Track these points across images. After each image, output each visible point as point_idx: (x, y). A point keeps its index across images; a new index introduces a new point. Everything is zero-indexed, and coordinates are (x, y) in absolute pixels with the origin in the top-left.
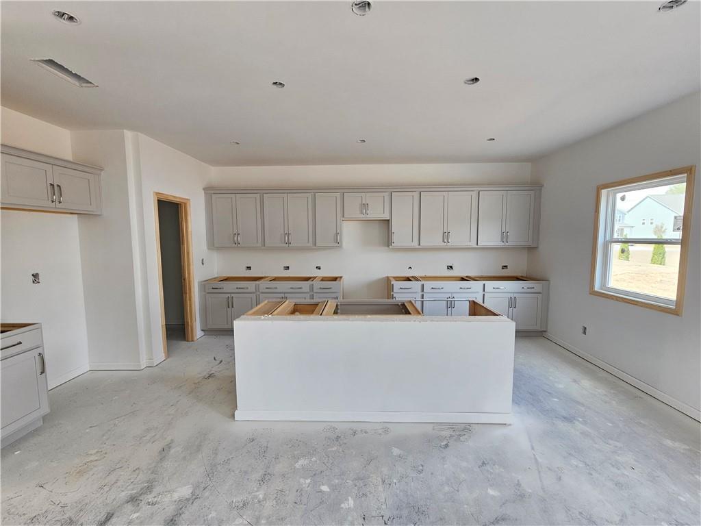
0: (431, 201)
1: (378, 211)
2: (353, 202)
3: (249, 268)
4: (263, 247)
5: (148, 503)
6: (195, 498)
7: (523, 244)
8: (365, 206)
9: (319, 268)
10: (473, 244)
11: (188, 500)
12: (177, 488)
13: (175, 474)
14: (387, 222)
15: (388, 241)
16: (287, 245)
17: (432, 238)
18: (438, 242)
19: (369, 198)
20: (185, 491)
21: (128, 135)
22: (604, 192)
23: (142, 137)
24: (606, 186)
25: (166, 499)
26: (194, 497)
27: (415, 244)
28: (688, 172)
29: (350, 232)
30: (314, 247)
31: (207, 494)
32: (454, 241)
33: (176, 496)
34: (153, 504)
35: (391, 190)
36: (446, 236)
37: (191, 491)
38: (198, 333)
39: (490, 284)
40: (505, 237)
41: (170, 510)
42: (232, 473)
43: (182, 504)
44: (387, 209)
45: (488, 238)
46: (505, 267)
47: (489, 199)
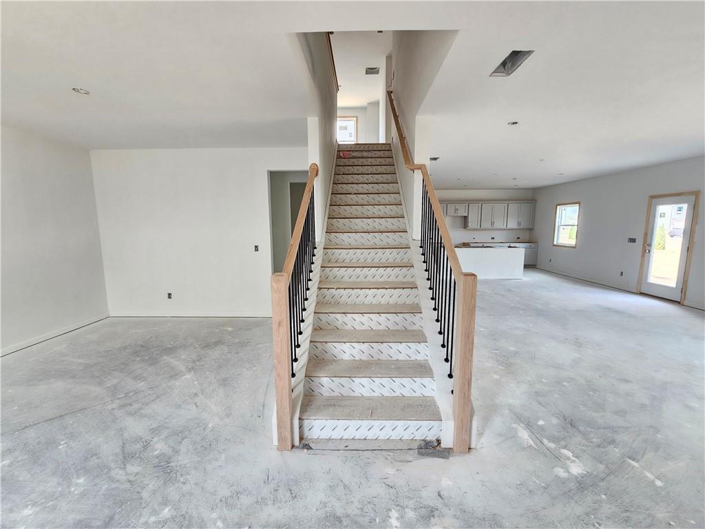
0: (486, 207)
1: (462, 213)
2: (451, 208)
7: (527, 227)
8: (456, 210)
10: (505, 227)
14: (465, 218)
15: (466, 226)
17: (486, 224)
18: (489, 226)
19: (458, 206)
22: (558, 207)
24: (559, 205)
27: (479, 227)
28: (579, 203)
32: (497, 225)
35: (469, 202)
36: (492, 223)
40: (519, 224)
44: (467, 212)
45: (512, 224)
46: (518, 238)
47: (513, 207)
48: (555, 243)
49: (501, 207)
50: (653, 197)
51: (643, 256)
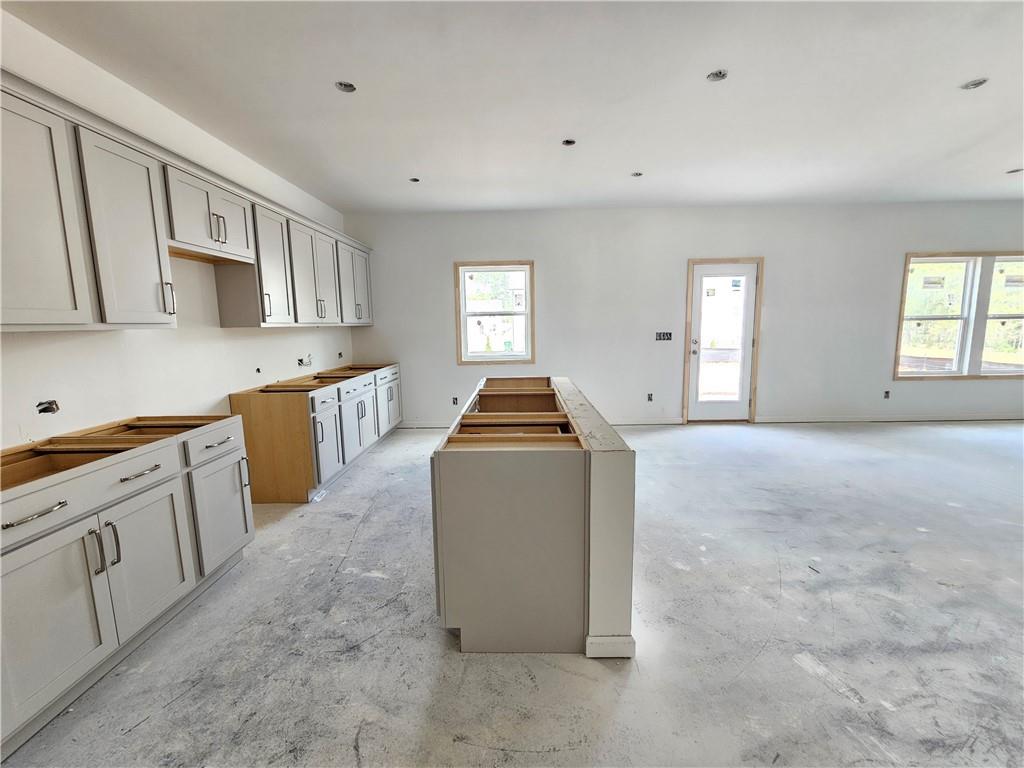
5: (861, 700)
6: (803, 645)
11: (812, 652)
12: (812, 677)
13: (798, 694)
20: (806, 661)
25: (835, 678)
26: (803, 647)
31: (787, 636)
33: (821, 670)
34: (857, 693)
37: (800, 655)
41: (839, 664)
42: (741, 621)
43: (823, 656)
46: (340, 356)
48: (463, 358)
50: (695, 262)
51: (687, 360)
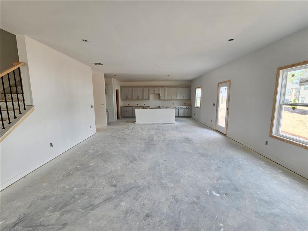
0: (169, 90)
1: (157, 92)
2: (152, 90)
3: (129, 104)
4: (133, 100)
7: (188, 99)
8: (154, 91)
9: (145, 104)
10: (177, 99)
14: (159, 94)
15: (159, 98)
16: (138, 99)
17: (169, 98)
19: (155, 89)
21: (113, 79)
22: (196, 89)
23: (115, 79)
27: (165, 99)
28: (201, 87)
29: (151, 96)
30: (144, 100)
32: (173, 98)
36: (171, 97)
38: (120, 118)
39: (180, 107)
40: (184, 97)
44: (159, 92)
45: (181, 97)
46: (185, 104)
47: (181, 89)
48: (196, 106)
49: (175, 89)
50: (219, 84)
51: (217, 112)
